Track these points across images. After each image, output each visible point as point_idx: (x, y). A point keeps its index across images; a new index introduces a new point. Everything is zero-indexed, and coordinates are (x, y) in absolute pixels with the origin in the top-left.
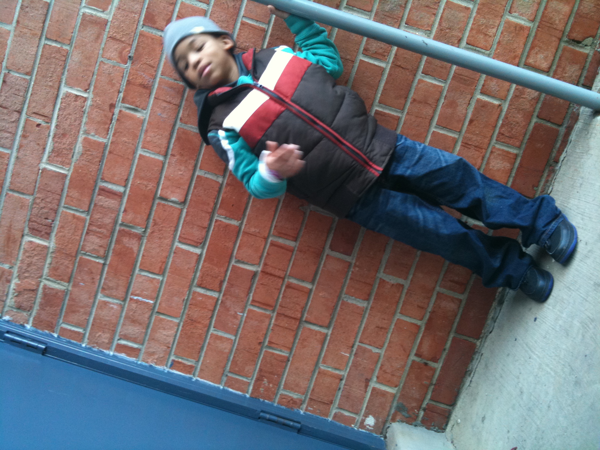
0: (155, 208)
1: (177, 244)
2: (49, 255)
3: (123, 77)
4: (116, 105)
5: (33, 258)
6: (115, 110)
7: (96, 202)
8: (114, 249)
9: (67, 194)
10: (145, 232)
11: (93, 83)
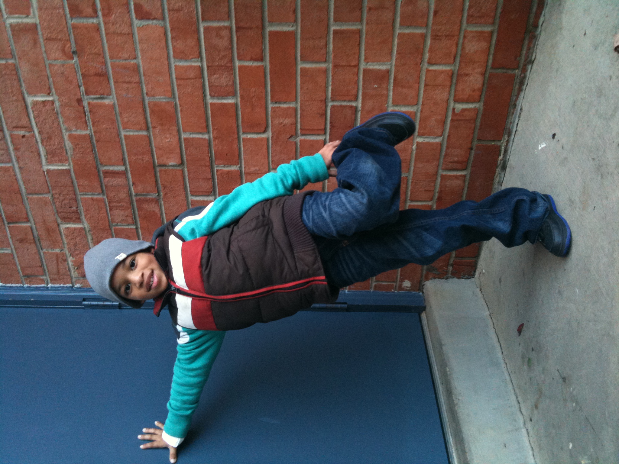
0: (158, 175)
1: (191, 198)
2: (88, 234)
3: (76, 72)
4: (83, 99)
5: (76, 239)
6: (84, 103)
7: (106, 184)
8: (139, 216)
9: (78, 184)
10: (159, 195)
11: (52, 85)
